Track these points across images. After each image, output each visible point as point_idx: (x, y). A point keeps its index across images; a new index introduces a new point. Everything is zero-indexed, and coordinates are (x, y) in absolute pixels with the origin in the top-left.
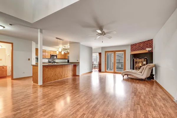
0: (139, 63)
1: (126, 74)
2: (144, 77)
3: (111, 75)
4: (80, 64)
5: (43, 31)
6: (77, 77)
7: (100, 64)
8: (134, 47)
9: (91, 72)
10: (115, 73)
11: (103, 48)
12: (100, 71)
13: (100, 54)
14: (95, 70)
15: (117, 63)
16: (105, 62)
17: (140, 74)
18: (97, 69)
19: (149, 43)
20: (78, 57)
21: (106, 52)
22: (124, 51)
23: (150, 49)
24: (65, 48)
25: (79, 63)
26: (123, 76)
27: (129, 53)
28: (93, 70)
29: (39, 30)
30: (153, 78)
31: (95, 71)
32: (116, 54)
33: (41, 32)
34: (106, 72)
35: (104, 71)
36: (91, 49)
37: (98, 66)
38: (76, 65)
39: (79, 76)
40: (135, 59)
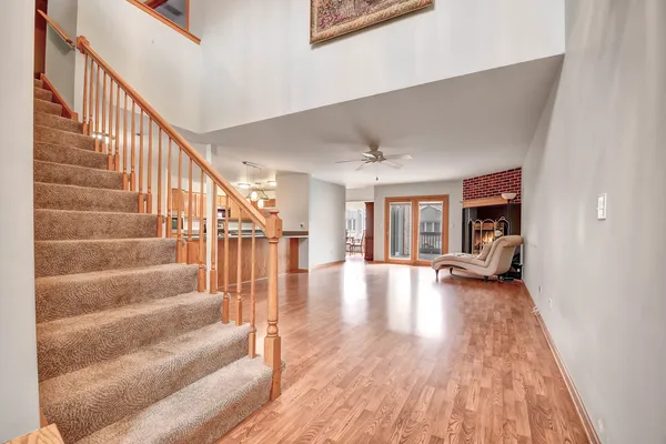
0: (484, 236)
1: (444, 266)
2: (490, 271)
3: (405, 271)
4: (310, 236)
5: (219, 149)
6: (300, 275)
7: (369, 239)
8: (472, 186)
9: (342, 262)
10: (415, 263)
11: (378, 188)
12: (369, 258)
13: (370, 206)
14: (353, 256)
15: (423, 234)
16: (387, 230)
17: (482, 263)
18: (359, 255)
19: (512, 178)
20: (304, 215)
21: (388, 200)
22: (445, 198)
23: (512, 196)
24: (258, 186)
25: (307, 233)
26: (437, 271)
27: (457, 205)
28: (348, 256)
29: (209, 147)
30: (519, 276)
31: (354, 260)
32: (420, 208)
33: (214, 152)
34: (387, 261)
35: (382, 258)
36: (340, 190)
37: (364, 243)
38: (297, 240)
39: (307, 271)
40: (473, 223)
